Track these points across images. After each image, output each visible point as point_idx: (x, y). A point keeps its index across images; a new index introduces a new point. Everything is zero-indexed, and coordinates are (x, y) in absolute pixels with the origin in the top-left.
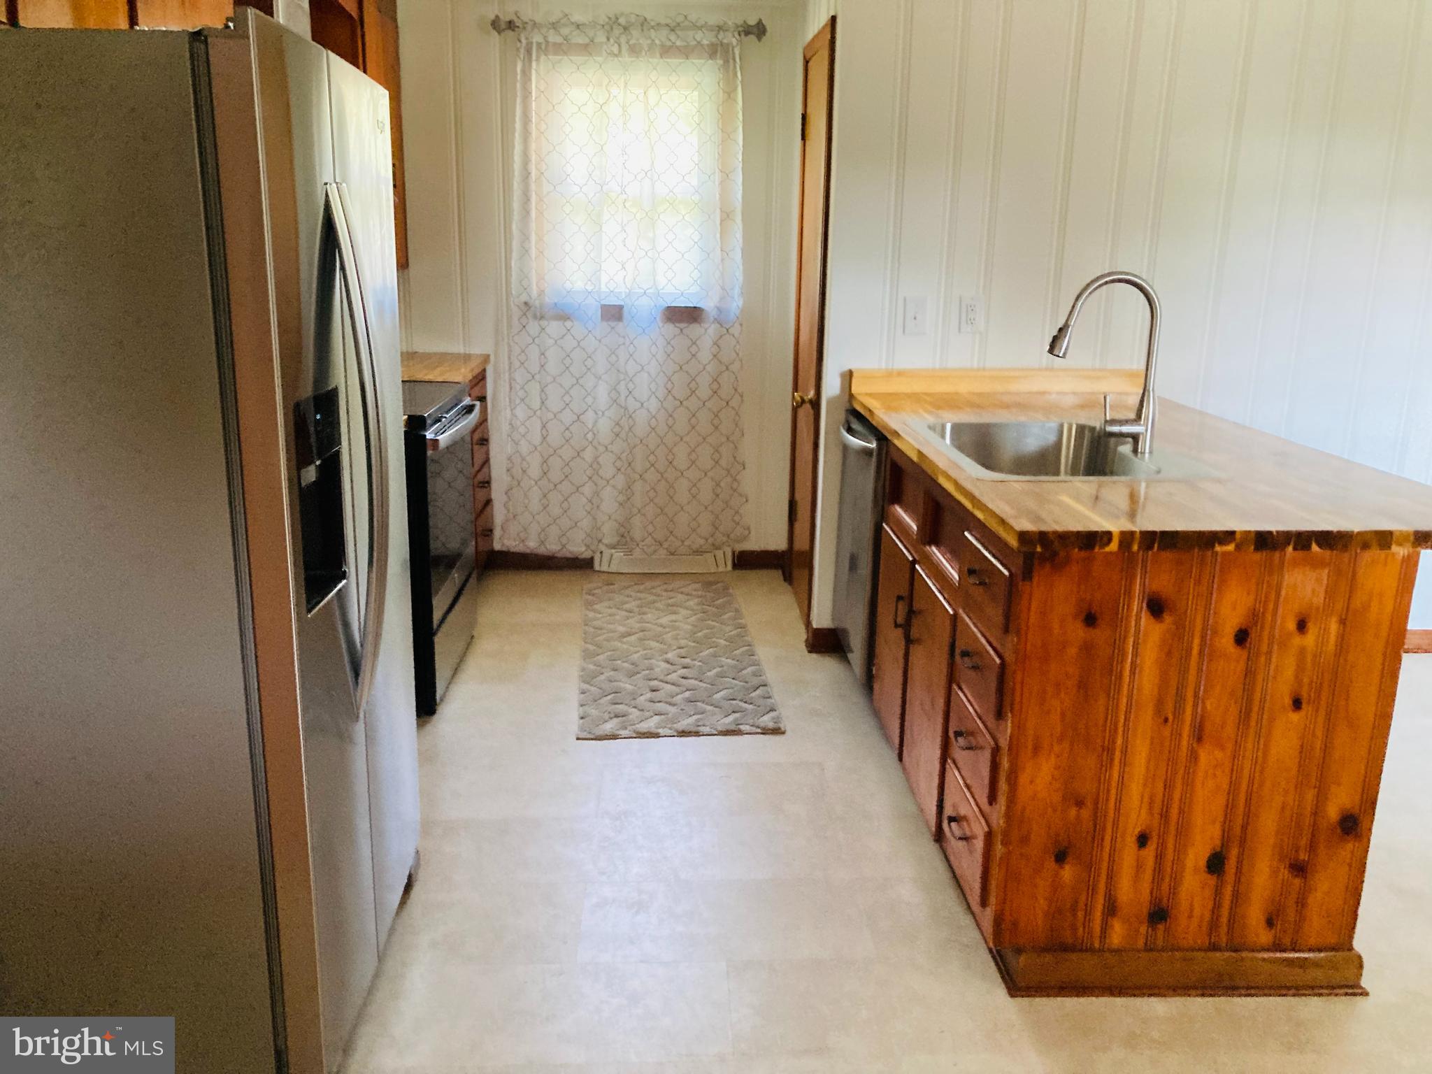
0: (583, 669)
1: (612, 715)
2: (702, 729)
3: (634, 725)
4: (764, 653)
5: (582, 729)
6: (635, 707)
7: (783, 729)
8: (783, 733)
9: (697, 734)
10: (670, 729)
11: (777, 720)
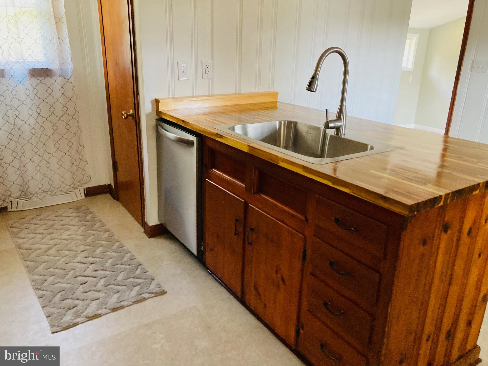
0: (33, 281)
1: (67, 309)
2: (123, 303)
3: (83, 312)
4: (129, 245)
5: (52, 326)
6: (78, 299)
7: (165, 291)
8: (166, 292)
9: (122, 307)
10: (106, 308)
11: (159, 285)
